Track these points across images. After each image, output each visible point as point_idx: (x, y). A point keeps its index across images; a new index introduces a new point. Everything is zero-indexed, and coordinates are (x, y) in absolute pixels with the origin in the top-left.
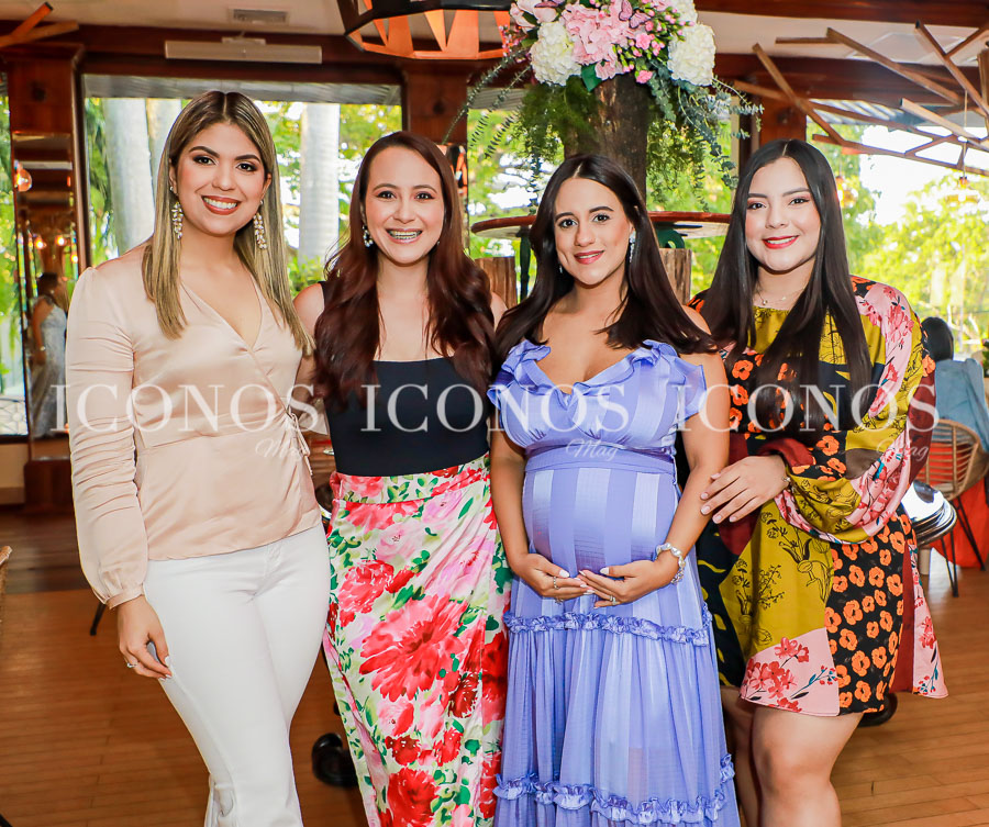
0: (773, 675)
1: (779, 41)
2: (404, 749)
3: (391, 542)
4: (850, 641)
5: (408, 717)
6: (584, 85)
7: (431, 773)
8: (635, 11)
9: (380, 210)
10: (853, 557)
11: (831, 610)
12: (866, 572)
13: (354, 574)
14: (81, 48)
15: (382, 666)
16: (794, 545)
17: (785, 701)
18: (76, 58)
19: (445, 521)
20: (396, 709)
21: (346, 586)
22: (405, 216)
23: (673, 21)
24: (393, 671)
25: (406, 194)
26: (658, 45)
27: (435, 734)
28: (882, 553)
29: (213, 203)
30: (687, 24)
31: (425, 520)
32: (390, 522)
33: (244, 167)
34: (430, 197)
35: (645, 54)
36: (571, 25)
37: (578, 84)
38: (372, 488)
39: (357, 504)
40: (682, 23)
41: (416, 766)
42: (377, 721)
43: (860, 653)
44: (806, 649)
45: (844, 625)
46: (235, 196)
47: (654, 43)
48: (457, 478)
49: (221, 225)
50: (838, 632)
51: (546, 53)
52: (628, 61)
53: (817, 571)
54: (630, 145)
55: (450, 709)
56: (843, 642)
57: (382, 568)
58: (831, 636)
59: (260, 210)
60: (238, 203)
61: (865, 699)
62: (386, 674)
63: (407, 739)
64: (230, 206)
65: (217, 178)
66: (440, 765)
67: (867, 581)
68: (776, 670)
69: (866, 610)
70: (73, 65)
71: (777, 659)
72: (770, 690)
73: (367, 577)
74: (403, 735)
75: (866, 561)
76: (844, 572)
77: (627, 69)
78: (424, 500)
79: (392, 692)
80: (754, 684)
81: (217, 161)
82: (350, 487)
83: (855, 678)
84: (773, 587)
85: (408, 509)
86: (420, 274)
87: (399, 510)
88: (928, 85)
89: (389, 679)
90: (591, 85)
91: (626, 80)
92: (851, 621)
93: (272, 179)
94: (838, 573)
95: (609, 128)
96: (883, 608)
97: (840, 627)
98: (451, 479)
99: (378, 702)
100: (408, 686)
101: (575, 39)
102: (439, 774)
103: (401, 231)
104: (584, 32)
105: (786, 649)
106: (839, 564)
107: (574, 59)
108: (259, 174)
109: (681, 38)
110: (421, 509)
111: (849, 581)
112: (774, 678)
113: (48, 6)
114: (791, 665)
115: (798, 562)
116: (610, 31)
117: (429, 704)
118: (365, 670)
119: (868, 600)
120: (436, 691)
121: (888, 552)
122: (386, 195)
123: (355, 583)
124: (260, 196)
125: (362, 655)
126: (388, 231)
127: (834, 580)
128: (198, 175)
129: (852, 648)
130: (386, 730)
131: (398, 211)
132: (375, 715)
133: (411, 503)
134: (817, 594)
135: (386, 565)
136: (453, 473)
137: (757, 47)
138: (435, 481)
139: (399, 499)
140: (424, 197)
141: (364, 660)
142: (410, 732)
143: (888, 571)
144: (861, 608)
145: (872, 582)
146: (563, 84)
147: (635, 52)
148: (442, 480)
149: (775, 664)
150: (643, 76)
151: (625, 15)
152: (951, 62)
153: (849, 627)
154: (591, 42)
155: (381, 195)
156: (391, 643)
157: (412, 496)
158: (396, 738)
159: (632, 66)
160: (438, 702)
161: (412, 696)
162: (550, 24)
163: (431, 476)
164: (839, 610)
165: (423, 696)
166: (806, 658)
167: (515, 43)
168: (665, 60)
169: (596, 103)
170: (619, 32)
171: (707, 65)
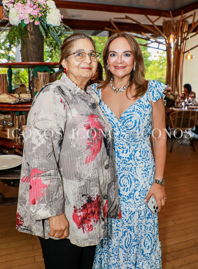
1: (115, 18)
6: (22, 26)
8: (35, 5)
23: (45, 8)
30: (50, 8)
36: (17, 9)
40: (48, 8)
51: (11, 16)
52: (32, 19)
77: (32, 21)
88: (150, 30)
90: (24, 26)
91: (33, 24)
95: (31, 38)
101: (18, 12)
104: (20, 11)
107: (19, 18)
109: (48, 12)
116: (28, 10)
137: (110, 20)
146: (17, 25)
147: (34, 16)
150: (37, 23)
151: (32, 6)
152: (154, 24)
154: (22, 13)
162: (12, 9)
167: (6, 14)
168: (46, 19)
169: (26, 31)
170: (30, 10)
171: (57, 20)
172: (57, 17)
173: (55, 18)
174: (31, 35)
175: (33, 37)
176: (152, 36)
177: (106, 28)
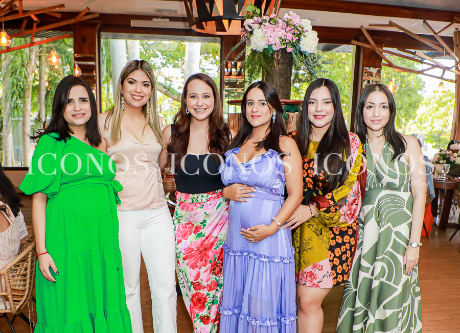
0: (310, 276)
1: (371, 25)
2: (197, 286)
3: (193, 216)
4: (337, 262)
5: (198, 275)
6: (268, 52)
7: (206, 294)
8: (287, 26)
9: (191, 102)
10: (337, 233)
11: (330, 252)
12: (342, 237)
13: (181, 226)
14: (100, 22)
15: (190, 258)
16: (317, 230)
17: (314, 284)
18: (98, 26)
19: (211, 210)
20: (194, 272)
21: (178, 230)
22: (200, 104)
23: (301, 30)
24: (194, 260)
25: (200, 96)
26: (295, 38)
27: (207, 281)
28: (349, 230)
29: (134, 97)
30: (307, 31)
31: (204, 209)
32: (192, 209)
33: (145, 85)
34: (209, 97)
35: (290, 42)
36: (264, 30)
37: (266, 51)
38: (186, 198)
39: (182, 203)
40: (304, 31)
41: (201, 291)
42: (188, 276)
43: (340, 266)
44: (322, 266)
45: (335, 257)
46: (141, 95)
47: (294, 38)
48: (215, 195)
49: (137, 104)
50: (333, 260)
51: (255, 40)
52: (284, 44)
53: (325, 239)
54: (285, 74)
55: (213, 273)
56: (334, 263)
57: (190, 225)
58: (330, 261)
59: (149, 100)
60: (143, 97)
61: (340, 281)
62: (192, 261)
63: (198, 282)
64: (140, 98)
65: (136, 88)
66: (209, 291)
67: (343, 241)
68: (311, 274)
69: (343, 251)
70: (97, 29)
71: (312, 270)
72: (309, 281)
73: (185, 227)
74: (197, 281)
75: (343, 234)
76: (334, 238)
77: (283, 47)
78: (204, 202)
79: (193, 266)
80: (304, 279)
81: (136, 83)
82: (180, 196)
83: (337, 274)
84: (310, 245)
85: (199, 205)
86: (206, 123)
87: (195, 205)
89: (192, 263)
90: (271, 52)
91: (284, 50)
92: (337, 255)
93: (154, 89)
94: (332, 239)
95: (277, 67)
96: (348, 250)
97: (334, 258)
98: (213, 195)
99: (188, 270)
100: (198, 265)
101: (266, 35)
102: (208, 294)
103: (199, 109)
104: (269, 33)
105: (315, 267)
106: (332, 236)
107: (265, 42)
108: (150, 87)
109: (304, 36)
110: (203, 206)
111: (336, 241)
112: (311, 277)
113: (88, 8)
114: (317, 272)
115: (318, 236)
116: (278, 33)
117: (206, 271)
118: (184, 259)
119: (343, 247)
120: (208, 268)
121: (351, 230)
122: (193, 97)
123: (181, 229)
124: (150, 95)
125: (184, 254)
126: (195, 109)
127: (331, 241)
128: (129, 88)
129: (337, 265)
130: (192, 279)
131: (198, 103)
132: (187, 274)
133: (199, 203)
134: (325, 247)
135: (192, 224)
136: (214, 193)
137: (362, 26)
138: (207, 196)
139: (195, 202)
140: (207, 97)
141: (184, 256)
142: (199, 280)
143: (351, 237)
144: (341, 250)
145: (345, 241)
146: (262, 51)
147: (287, 41)
148: (210, 196)
149: (311, 272)
150: (289, 50)
151: (283, 27)
153: (337, 257)
154: (271, 37)
155: (191, 97)
156: (193, 250)
157: (200, 201)
158: (194, 282)
159: (285, 46)
160: (209, 271)
161: (200, 268)
162: (257, 30)
163: (206, 194)
164: (333, 252)
165: (203, 269)
166: (322, 269)
167: (245, 35)
168: (299, 43)
169: (273, 58)
170: (281, 33)
171: (314, 46)
172: (314, 41)
173: (312, 43)
174: (277, 64)
175: (280, 66)
176: (427, 55)
177: (353, 42)
